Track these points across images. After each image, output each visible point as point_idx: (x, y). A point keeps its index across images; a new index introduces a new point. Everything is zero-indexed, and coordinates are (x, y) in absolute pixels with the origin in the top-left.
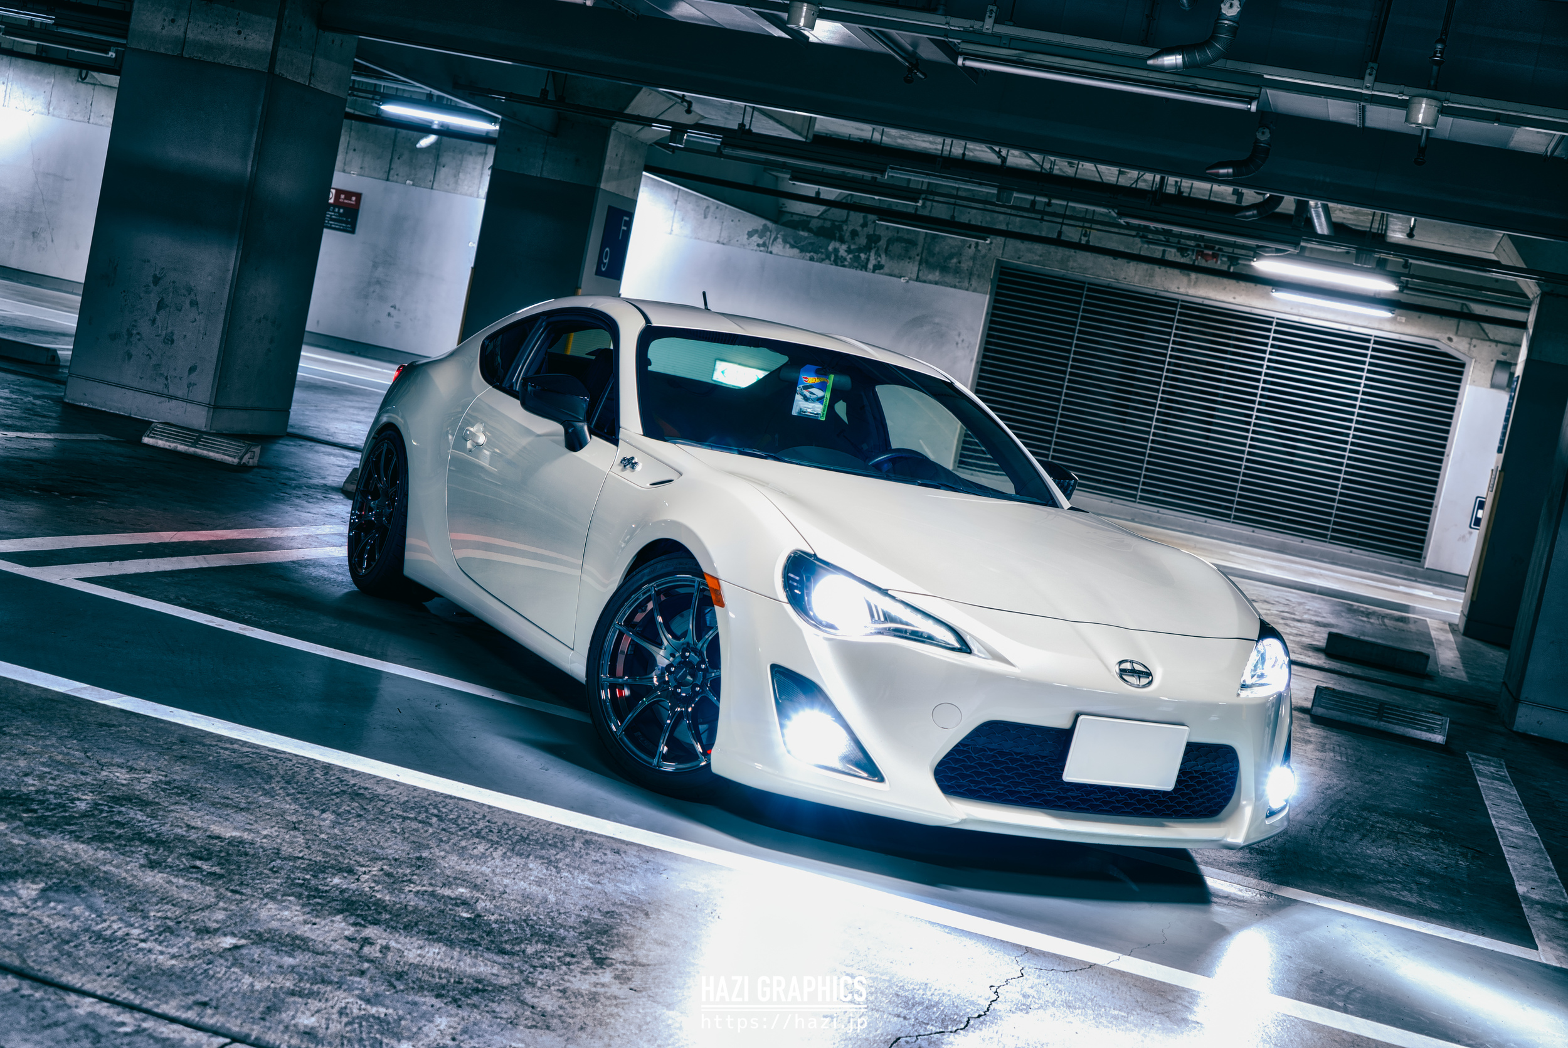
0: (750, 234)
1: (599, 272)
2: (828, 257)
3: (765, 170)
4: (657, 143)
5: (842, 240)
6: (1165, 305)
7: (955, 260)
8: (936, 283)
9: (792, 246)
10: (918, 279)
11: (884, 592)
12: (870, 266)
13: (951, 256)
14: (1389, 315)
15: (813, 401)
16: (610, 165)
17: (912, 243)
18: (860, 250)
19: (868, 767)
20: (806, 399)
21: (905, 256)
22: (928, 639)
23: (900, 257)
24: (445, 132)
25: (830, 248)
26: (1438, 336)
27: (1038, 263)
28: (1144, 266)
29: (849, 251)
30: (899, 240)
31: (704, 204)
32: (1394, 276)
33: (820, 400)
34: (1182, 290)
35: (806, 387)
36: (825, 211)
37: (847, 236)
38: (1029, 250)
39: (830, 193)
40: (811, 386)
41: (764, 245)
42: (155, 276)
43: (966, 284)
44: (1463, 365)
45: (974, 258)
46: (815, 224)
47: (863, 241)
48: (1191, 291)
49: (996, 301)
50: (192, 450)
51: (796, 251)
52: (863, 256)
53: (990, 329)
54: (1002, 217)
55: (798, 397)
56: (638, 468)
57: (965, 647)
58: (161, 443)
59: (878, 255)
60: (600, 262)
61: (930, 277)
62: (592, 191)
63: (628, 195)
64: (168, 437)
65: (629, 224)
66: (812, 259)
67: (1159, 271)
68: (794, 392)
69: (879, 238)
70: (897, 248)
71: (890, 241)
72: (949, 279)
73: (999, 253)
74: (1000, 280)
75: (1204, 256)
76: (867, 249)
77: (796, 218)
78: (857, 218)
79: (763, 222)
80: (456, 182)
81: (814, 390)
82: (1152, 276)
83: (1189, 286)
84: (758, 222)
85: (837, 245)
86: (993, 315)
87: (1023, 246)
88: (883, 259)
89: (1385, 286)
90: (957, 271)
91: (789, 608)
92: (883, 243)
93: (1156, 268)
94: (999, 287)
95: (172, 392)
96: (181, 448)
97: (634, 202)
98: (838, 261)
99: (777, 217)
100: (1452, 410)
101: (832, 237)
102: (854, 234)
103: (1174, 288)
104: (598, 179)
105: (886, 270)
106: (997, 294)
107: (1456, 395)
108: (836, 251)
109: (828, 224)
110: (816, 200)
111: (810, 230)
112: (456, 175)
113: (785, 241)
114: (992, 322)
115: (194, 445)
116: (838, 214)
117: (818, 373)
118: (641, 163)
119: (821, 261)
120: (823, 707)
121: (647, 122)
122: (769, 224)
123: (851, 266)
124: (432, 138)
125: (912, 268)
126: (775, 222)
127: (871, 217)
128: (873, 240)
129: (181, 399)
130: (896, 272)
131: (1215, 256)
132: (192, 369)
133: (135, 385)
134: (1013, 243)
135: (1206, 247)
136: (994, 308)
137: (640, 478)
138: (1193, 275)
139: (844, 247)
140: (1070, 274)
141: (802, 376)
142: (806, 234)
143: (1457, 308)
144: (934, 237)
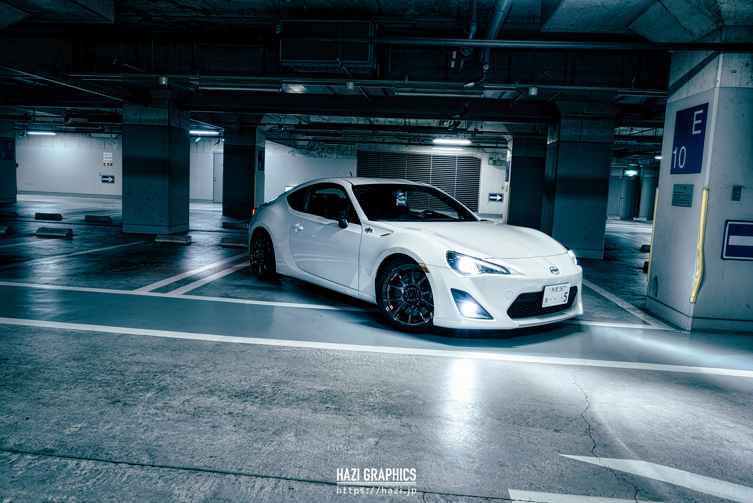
0: (289, 152)
1: (259, 169)
2: (311, 156)
3: (291, 134)
4: (268, 131)
5: (314, 151)
6: (404, 155)
7: (346, 152)
8: (342, 158)
9: (301, 154)
10: (337, 158)
11: (480, 260)
12: (323, 156)
13: (345, 151)
14: (462, 150)
15: (402, 200)
16: (257, 139)
17: (333, 148)
18: (320, 152)
19: (487, 315)
20: (400, 200)
21: (332, 152)
22: (497, 272)
23: (331, 153)
24: (202, 136)
25: (312, 153)
26: (473, 153)
27: (368, 149)
28: (396, 146)
29: (317, 153)
30: (330, 148)
31: (275, 146)
32: (470, 139)
33: (404, 200)
34: (407, 151)
35: (400, 197)
36: (309, 143)
37: (316, 149)
38: (365, 146)
39: (310, 138)
40: (401, 196)
41: (293, 155)
42: (144, 191)
43: (350, 157)
44: (480, 160)
45: (351, 150)
46: (306, 147)
47: (320, 150)
48: (409, 151)
49: (358, 161)
50: (171, 241)
51: (302, 155)
52: (321, 154)
53: (358, 168)
54: (357, 138)
55: (397, 200)
56: (373, 231)
57: (508, 273)
58: (161, 241)
59: (325, 153)
60: (259, 166)
61: (340, 157)
62: (254, 147)
63: (263, 146)
64: (163, 238)
65: (264, 155)
66: (307, 157)
67: (400, 146)
68: (396, 198)
69: (324, 149)
70: (330, 150)
71: (328, 149)
72: (345, 157)
73: (357, 148)
74: (359, 155)
75: (415, 141)
76: (322, 152)
77: (301, 146)
78: (317, 144)
79: (292, 148)
80: (203, 150)
81: (402, 197)
82: (399, 148)
83: (408, 149)
84: (291, 149)
85: (313, 152)
86: (358, 165)
87: (363, 145)
88: (327, 154)
89: (467, 142)
90: (347, 154)
91: (452, 270)
92: (326, 150)
93: (399, 145)
94: (359, 157)
95: (156, 224)
96: (168, 241)
97: (264, 148)
98: (314, 156)
99: (296, 146)
100: (479, 172)
101: (312, 150)
102: (317, 148)
103: (405, 151)
104: (255, 143)
105: (328, 157)
106: (359, 159)
107: (480, 168)
108: (313, 154)
109: (310, 147)
110: (307, 140)
111: (305, 149)
112: (203, 148)
113: (299, 153)
114: (358, 167)
115: (172, 239)
116: (312, 143)
117: (402, 192)
118: (264, 137)
119: (310, 157)
120: (471, 299)
121: (264, 124)
122: (294, 149)
123: (318, 157)
124: (199, 138)
125: (335, 156)
126: (295, 148)
127: (321, 143)
128: (323, 149)
129: (159, 226)
130: (331, 157)
131: (418, 140)
132: (161, 217)
133: (144, 224)
134: (361, 144)
135: (416, 138)
136: (358, 163)
137: (376, 234)
138: (409, 146)
139: (315, 152)
140: (377, 151)
141: (398, 193)
142: (304, 150)
143: (477, 145)
144: (339, 146)
